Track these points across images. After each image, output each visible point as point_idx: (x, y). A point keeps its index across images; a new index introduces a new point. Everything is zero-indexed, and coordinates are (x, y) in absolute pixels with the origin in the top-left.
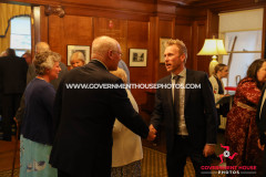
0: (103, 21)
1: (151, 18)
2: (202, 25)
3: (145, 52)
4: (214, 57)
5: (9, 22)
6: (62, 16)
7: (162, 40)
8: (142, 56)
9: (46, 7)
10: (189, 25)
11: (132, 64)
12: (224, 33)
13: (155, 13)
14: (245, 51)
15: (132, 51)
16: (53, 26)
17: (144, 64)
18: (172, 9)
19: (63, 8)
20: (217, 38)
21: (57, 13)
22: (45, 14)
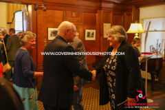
0: (69, 13)
1: (98, 11)
2: (129, 15)
3: (94, 31)
4: (137, 34)
5: (14, 14)
6: (45, 11)
7: (105, 24)
8: (93, 34)
9: (35, 5)
10: (121, 15)
11: (87, 39)
12: (143, 20)
13: (100, 8)
14: (155, 31)
15: (87, 31)
16: (39, 16)
17: (94, 39)
18: (111, 5)
19: (45, 5)
20: (138, 22)
21: (42, 8)
22: (35, 9)
